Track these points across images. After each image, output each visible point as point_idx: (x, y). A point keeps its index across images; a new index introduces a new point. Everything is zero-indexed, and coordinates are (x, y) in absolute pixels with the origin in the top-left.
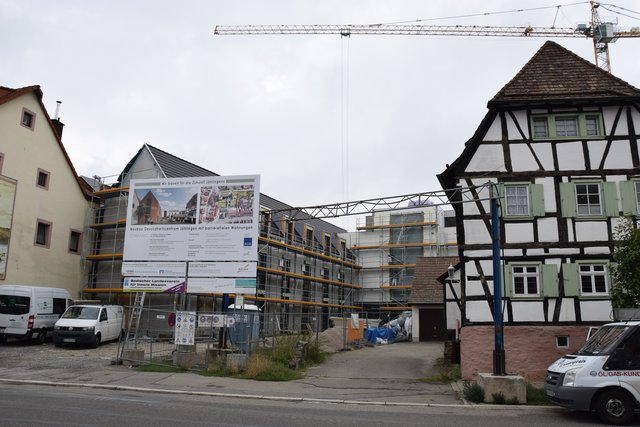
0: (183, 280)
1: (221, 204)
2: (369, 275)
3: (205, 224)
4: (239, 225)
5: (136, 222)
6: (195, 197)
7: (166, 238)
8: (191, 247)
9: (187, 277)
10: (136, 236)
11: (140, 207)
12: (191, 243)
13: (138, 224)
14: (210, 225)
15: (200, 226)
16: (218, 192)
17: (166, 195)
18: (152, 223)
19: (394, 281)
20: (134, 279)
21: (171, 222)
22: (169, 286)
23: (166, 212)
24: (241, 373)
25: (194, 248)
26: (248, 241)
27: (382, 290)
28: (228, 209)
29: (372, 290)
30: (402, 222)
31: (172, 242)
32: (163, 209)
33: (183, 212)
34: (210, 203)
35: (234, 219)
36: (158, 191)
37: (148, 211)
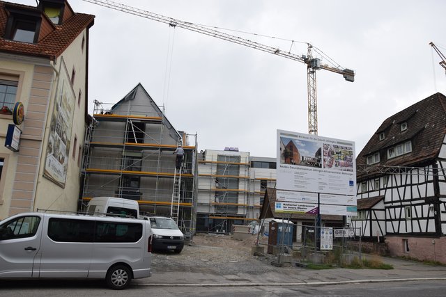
0: (317, 206)
1: (335, 157)
2: (203, 194)
3: (327, 169)
4: (346, 172)
5: (284, 161)
6: (320, 150)
7: (305, 176)
8: (320, 183)
9: (319, 204)
10: (284, 171)
11: (285, 151)
12: (320, 181)
13: (285, 163)
14: (330, 170)
15: (325, 169)
16: (333, 149)
17: (302, 145)
18: (295, 164)
19: (217, 199)
20: (285, 203)
21: (306, 165)
22: (309, 209)
23: (303, 157)
24: (355, 265)
25: (322, 185)
26: (351, 183)
27: (209, 206)
28: (340, 161)
29: (201, 205)
30: (225, 161)
31: (308, 179)
32: (301, 155)
33: (314, 159)
34: (329, 156)
35: (344, 168)
36: (297, 141)
37: (292, 155)
